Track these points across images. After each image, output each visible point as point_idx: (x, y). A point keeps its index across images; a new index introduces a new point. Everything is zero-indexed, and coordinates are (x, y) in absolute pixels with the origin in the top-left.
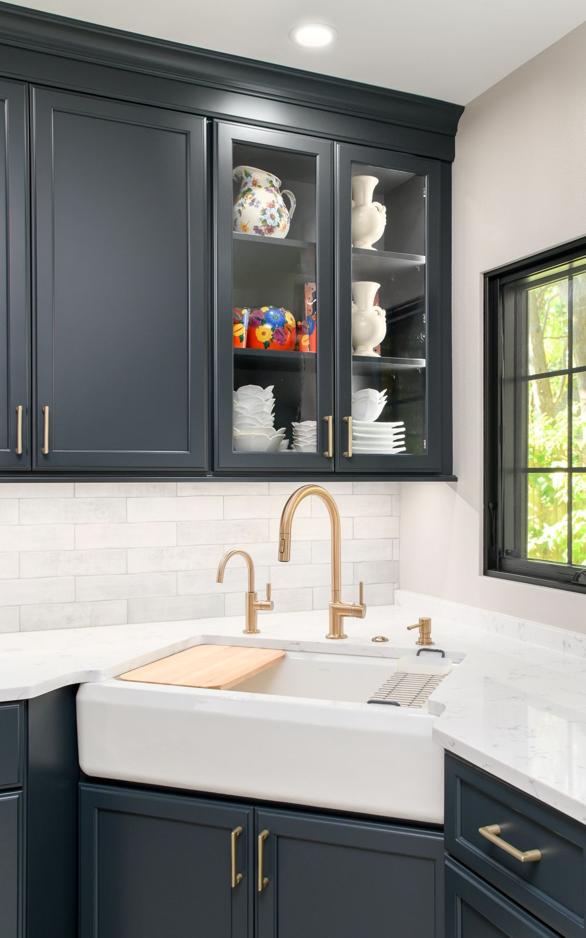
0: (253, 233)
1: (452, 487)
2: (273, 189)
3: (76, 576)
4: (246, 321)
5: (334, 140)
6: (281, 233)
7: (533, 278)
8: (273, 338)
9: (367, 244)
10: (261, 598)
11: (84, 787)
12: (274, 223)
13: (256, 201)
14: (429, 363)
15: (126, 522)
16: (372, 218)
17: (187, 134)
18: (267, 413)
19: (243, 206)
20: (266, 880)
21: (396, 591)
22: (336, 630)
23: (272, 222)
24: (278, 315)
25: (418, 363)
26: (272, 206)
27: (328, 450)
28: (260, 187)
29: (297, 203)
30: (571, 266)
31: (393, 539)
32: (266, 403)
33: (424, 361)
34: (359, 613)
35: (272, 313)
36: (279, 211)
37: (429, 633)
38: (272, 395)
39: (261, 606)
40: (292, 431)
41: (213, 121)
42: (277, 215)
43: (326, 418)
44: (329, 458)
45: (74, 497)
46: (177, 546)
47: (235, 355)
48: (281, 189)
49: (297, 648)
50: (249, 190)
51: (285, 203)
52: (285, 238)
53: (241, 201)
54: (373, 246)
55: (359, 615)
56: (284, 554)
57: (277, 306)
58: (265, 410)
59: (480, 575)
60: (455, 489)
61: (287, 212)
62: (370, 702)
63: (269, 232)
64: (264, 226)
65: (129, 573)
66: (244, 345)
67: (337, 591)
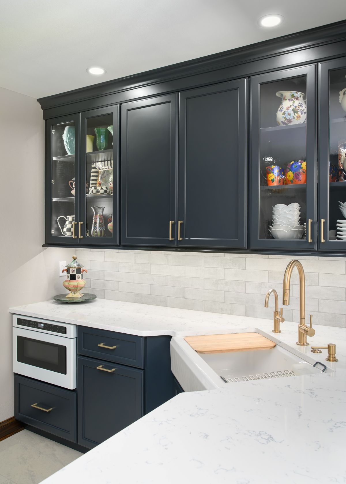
0: (282, 125)
2: (294, 98)
3: (224, 291)
4: (275, 171)
5: (318, 62)
8: (294, 178)
12: (291, 117)
13: (282, 108)
15: (245, 269)
17: (238, 89)
22: (301, 340)
23: (290, 116)
24: (297, 165)
26: (288, 109)
28: (286, 99)
36: (293, 110)
41: (250, 78)
42: (292, 112)
46: (269, 283)
63: (289, 123)
64: (285, 120)
65: (246, 293)
66: (276, 183)
67: (303, 319)
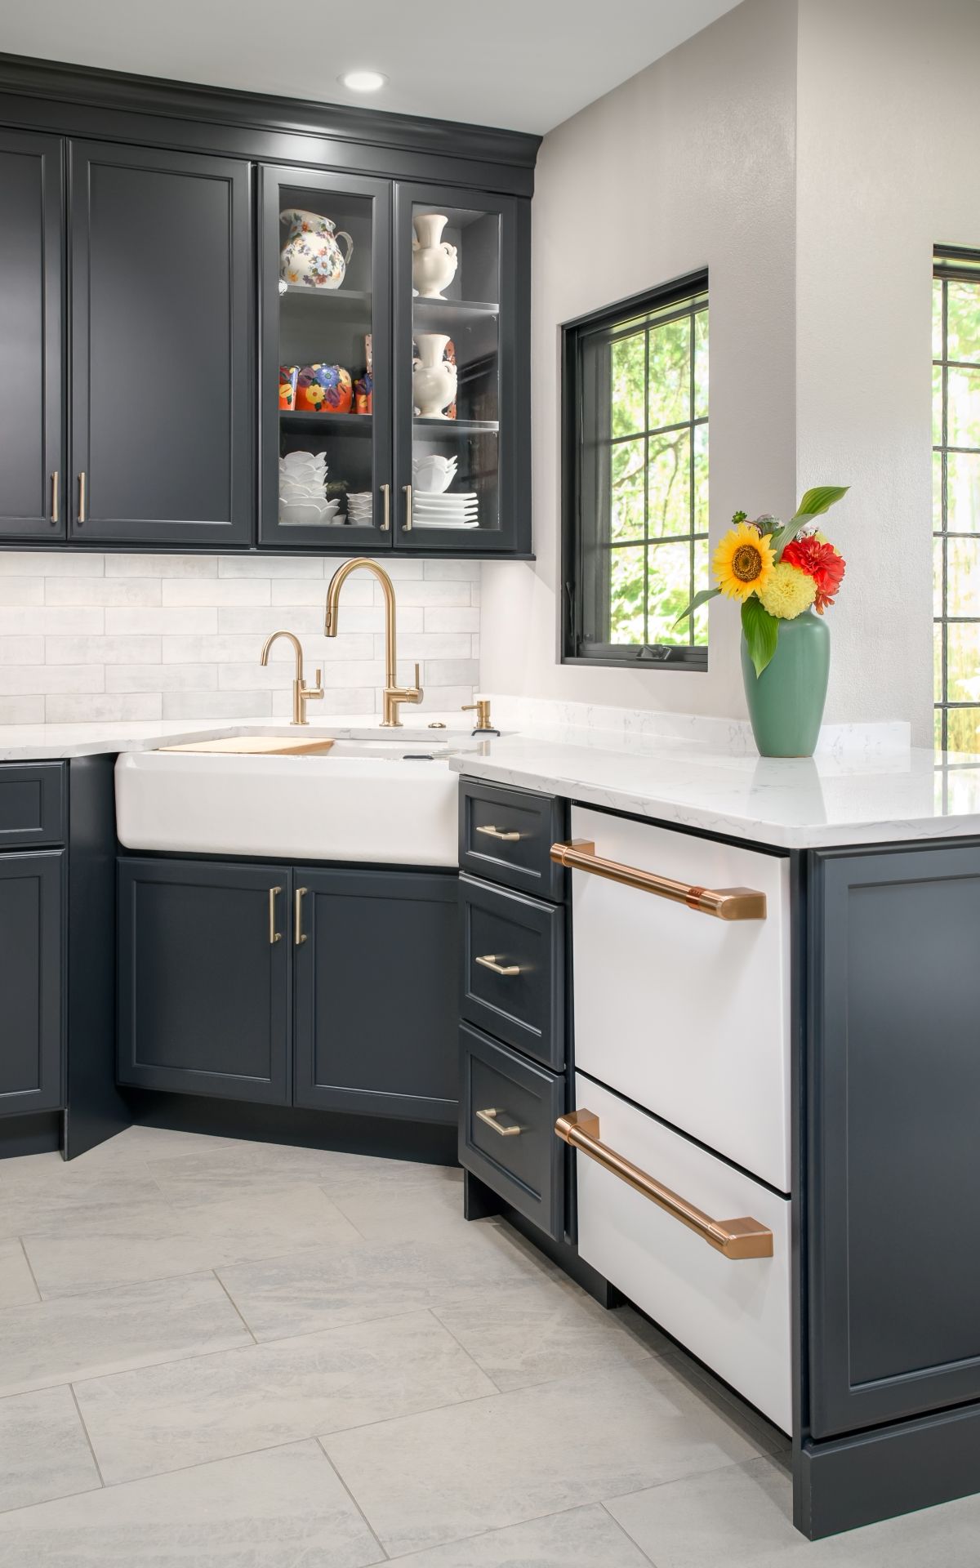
0: (303, 284)
1: (530, 566)
2: (325, 233)
3: (105, 664)
4: (295, 380)
5: (393, 179)
6: (334, 283)
7: (616, 329)
8: (325, 399)
9: (435, 292)
10: (311, 686)
11: (121, 860)
12: (327, 271)
13: (306, 248)
14: (502, 426)
15: (161, 606)
16: (438, 263)
17: (230, 180)
18: (318, 483)
19: (291, 253)
20: (304, 937)
21: (475, 695)
22: (391, 715)
23: (324, 270)
24: (332, 374)
25: (492, 426)
26: (324, 253)
27: (383, 523)
28: (310, 231)
29: (355, 244)
30: (648, 318)
31: (472, 633)
32: (318, 471)
33: (497, 423)
34: (415, 698)
35: (325, 371)
36: (331, 259)
37: (487, 716)
38: (325, 463)
39: (310, 694)
40: (347, 503)
41: (257, 165)
42: (329, 263)
43: (382, 487)
44: (384, 532)
45: (104, 577)
46: (218, 634)
47: (282, 419)
48: (335, 232)
49: (346, 735)
50: (299, 235)
51: (340, 249)
52: (340, 288)
53: (289, 247)
54: (442, 293)
55: (416, 701)
56: (331, 628)
57: (330, 364)
58: (315, 479)
59: (557, 663)
60: (535, 569)
61: (341, 258)
62: (405, 757)
63: (320, 282)
64: (315, 275)
65: (164, 662)
66: (292, 407)
67: (391, 676)
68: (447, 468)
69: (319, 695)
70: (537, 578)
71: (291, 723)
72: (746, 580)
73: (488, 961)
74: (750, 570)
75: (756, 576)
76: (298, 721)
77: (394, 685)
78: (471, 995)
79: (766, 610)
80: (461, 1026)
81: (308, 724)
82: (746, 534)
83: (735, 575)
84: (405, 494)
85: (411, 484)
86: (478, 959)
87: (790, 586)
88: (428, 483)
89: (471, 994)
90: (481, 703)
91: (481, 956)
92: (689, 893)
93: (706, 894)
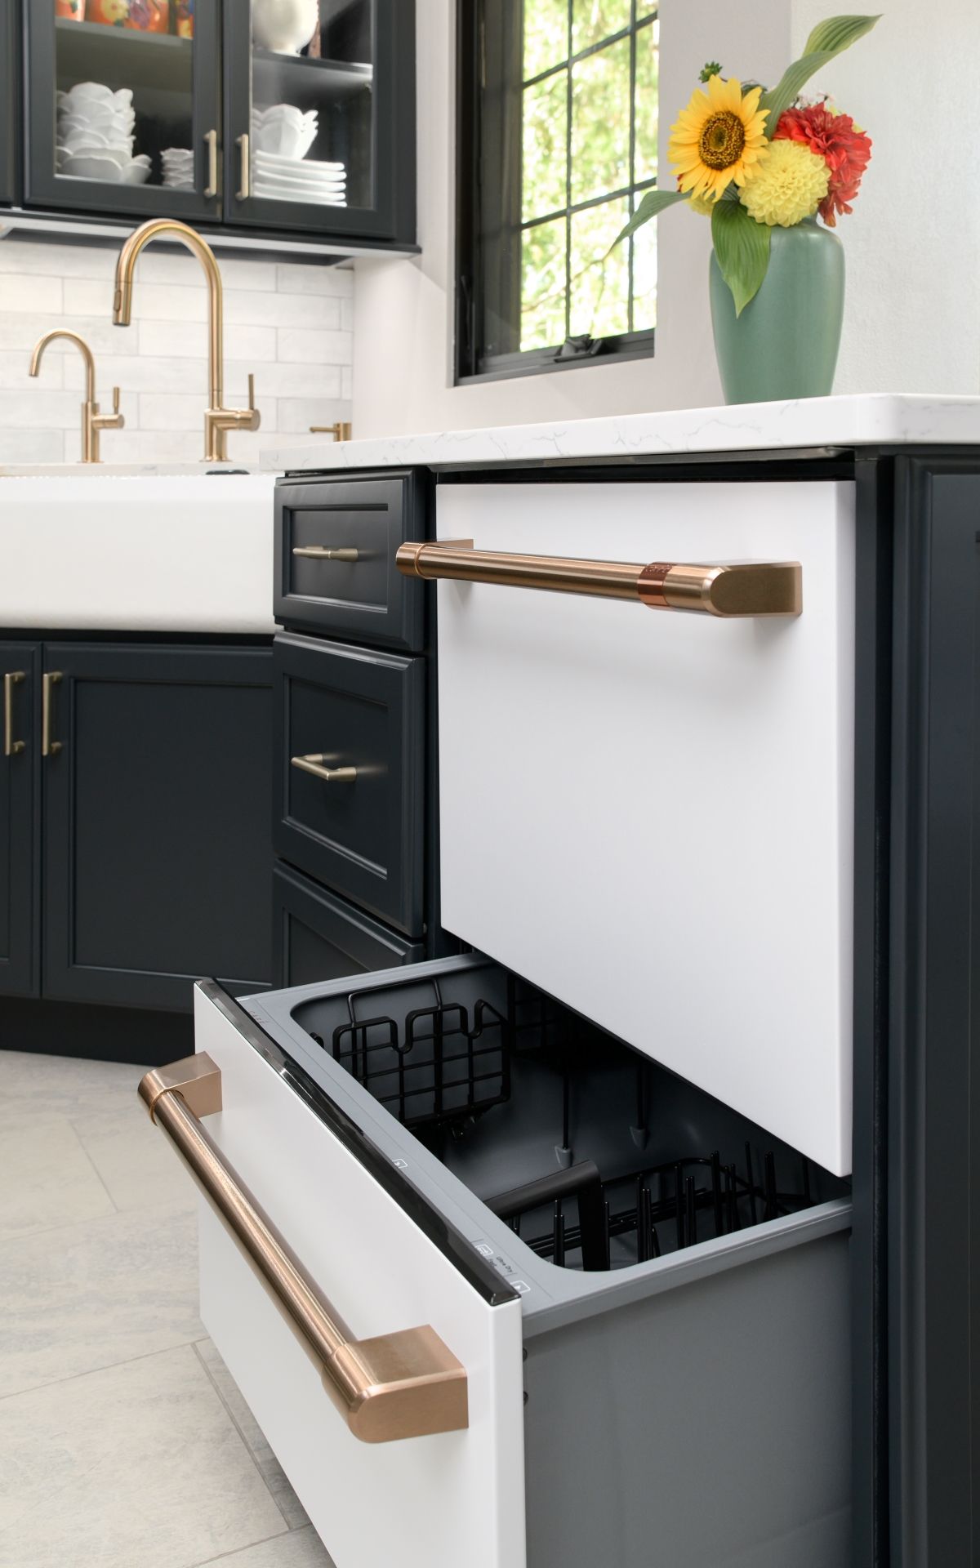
1: (413, 263)
8: (130, 15)
10: (106, 412)
14: (378, 72)
20: (55, 744)
22: (216, 449)
27: (209, 186)
31: (342, 366)
32: (118, 115)
33: (369, 67)
34: (250, 422)
38: (131, 103)
39: (104, 421)
40: (161, 162)
43: (208, 141)
44: (210, 198)
55: (248, 425)
56: (122, 313)
59: (449, 387)
60: (419, 266)
66: (79, 16)
67: (216, 392)
68: (304, 126)
69: (118, 423)
70: (424, 277)
71: (78, 462)
72: (719, 167)
73: (310, 762)
74: (727, 149)
75: (735, 158)
76: (87, 458)
77: (218, 406)
78: (289, 821)
79: (750, 213)
80: (276, 870)
81: (103, 462)
82: (722, 94)
83: (704, 161)
84: (238, 149)
85: (248, 133)
86: (295, 760)
87: (790, 170)
88: (276, 146)
89: (289, 818)
90: (338, 425)
91: (301, 755)
92: (642, 577)
93: (673, 571)
